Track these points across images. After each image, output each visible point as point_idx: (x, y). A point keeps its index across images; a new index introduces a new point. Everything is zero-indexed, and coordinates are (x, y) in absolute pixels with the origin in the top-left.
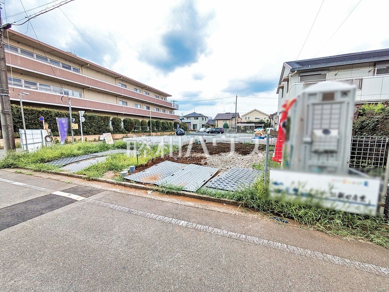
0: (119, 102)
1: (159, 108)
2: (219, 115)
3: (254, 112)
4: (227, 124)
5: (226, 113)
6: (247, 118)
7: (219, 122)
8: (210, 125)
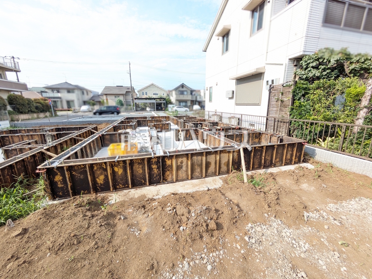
3: (151, 86)
4: (121, 101)
5: (117, 86)
6: (145, 93)
7: (109, 97)
8: (97, 102)
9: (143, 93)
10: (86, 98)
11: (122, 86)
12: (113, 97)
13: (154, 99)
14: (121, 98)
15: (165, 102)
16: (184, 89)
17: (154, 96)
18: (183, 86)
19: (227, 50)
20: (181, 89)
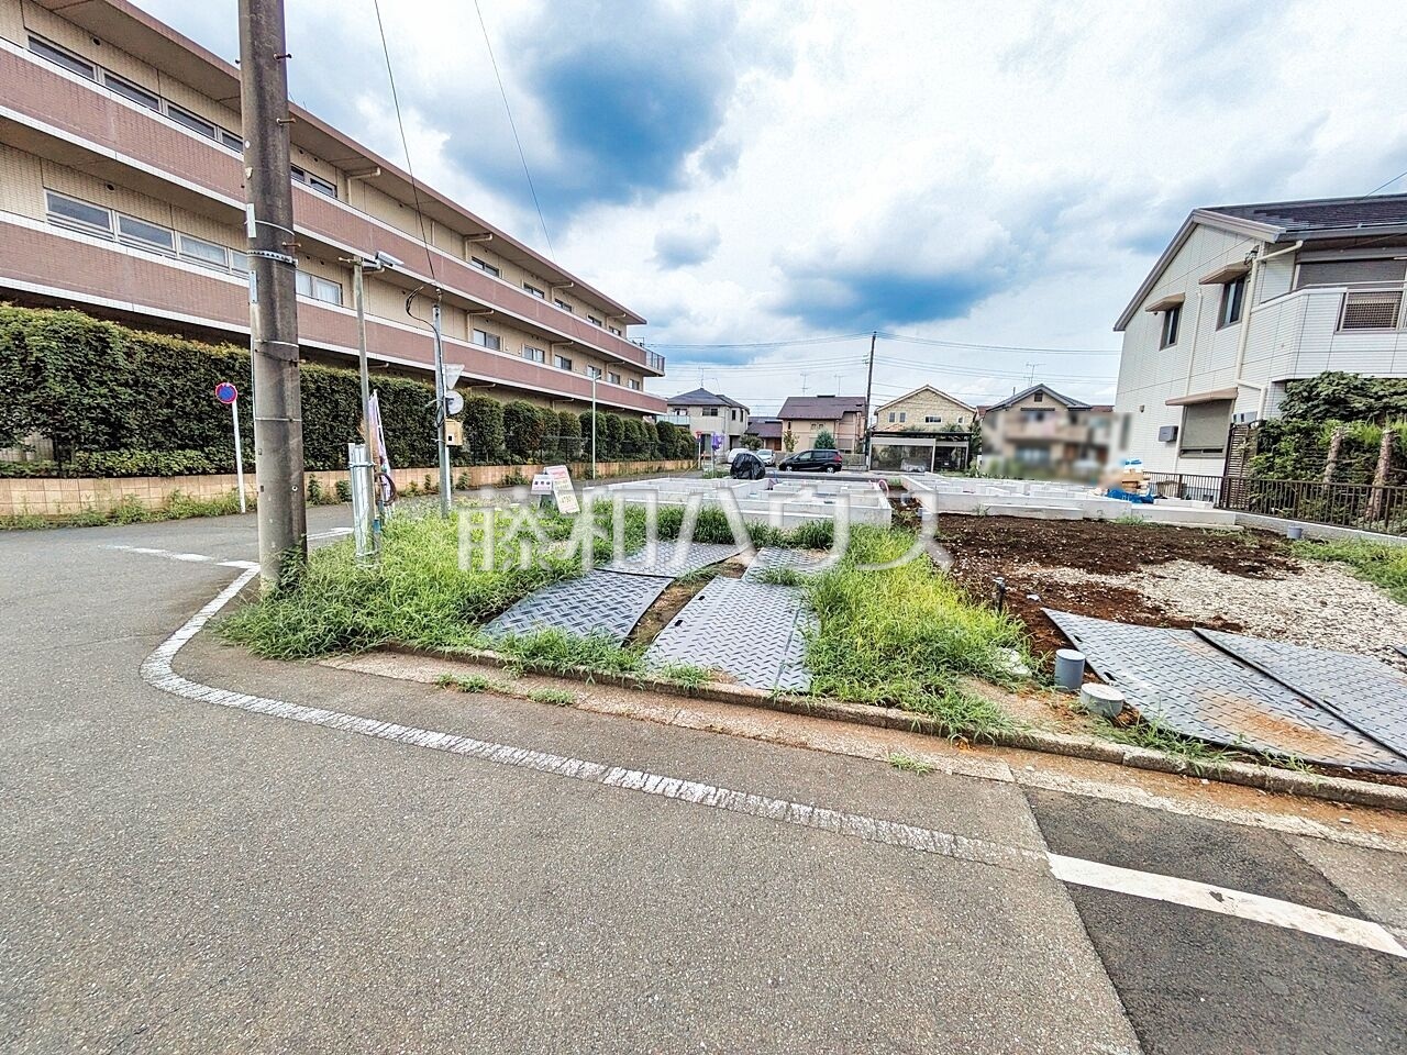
0: (472, 338)
1: (601, 367)
2: (792, 402)
3: (921, 396)
4: (829, 437)
5: (819, 397)
6: (897, 418)
7: (796, 428)
8: (763, 439)
9: (892, 416)
10: (739, 428)
11: (833, 396)
12: (806, 427)
13: (930, 435)
14: (829, 428)
15: (966, 444)
16: (1045, 403)
17: (932, 427)
18: (1039, 393)
19: (1172, 341)
20: (1031, 404)
